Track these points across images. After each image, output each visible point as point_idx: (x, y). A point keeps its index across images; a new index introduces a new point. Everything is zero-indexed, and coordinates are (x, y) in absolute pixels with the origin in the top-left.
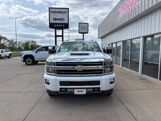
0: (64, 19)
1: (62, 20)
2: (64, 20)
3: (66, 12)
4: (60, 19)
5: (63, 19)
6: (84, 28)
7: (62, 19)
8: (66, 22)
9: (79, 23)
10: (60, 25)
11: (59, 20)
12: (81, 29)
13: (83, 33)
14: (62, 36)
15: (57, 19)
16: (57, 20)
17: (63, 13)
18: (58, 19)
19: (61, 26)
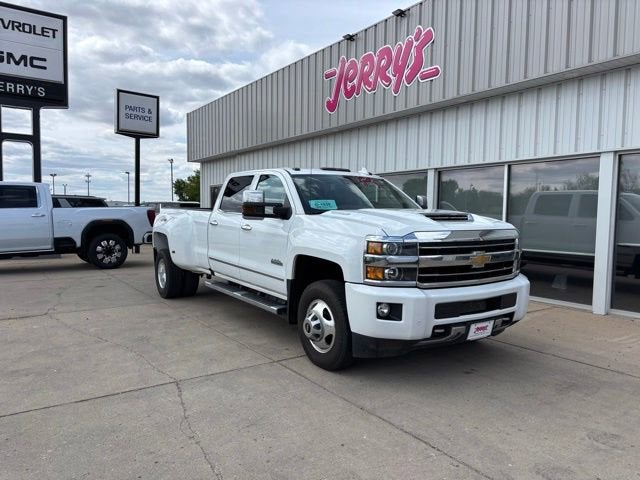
0: (44, 60)
1: (32, 65)
2: (45, 68)
3: (54, 31)
4: (24, 57)
5: (36, 62)
6: (140, 114)
7: (32, 58)
8: (52, 74)
9: (119, 91)
10: (20, 88)
11: (17, 63)
12: (129, 116)
13: (138, 136)
14: (34, 139)
15: (5, 55)
16: (9, 62)
17: (39, 31)
18: (10, 55)
19: (25, 89)
